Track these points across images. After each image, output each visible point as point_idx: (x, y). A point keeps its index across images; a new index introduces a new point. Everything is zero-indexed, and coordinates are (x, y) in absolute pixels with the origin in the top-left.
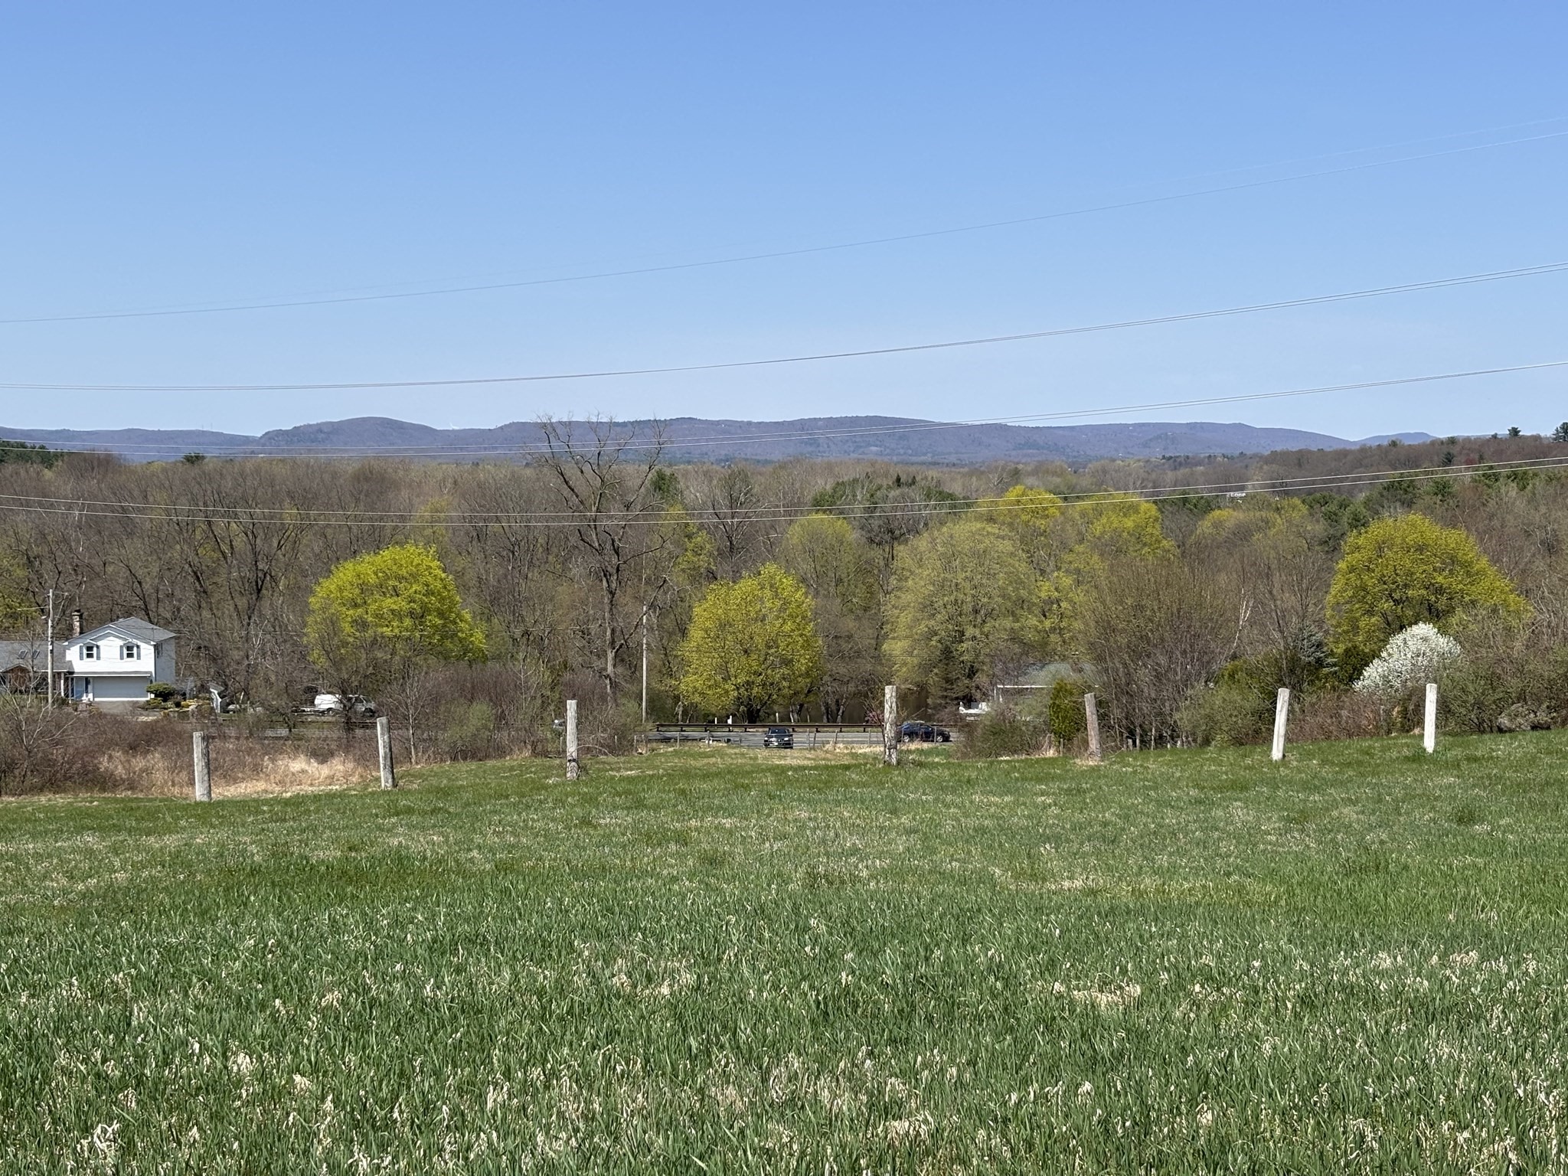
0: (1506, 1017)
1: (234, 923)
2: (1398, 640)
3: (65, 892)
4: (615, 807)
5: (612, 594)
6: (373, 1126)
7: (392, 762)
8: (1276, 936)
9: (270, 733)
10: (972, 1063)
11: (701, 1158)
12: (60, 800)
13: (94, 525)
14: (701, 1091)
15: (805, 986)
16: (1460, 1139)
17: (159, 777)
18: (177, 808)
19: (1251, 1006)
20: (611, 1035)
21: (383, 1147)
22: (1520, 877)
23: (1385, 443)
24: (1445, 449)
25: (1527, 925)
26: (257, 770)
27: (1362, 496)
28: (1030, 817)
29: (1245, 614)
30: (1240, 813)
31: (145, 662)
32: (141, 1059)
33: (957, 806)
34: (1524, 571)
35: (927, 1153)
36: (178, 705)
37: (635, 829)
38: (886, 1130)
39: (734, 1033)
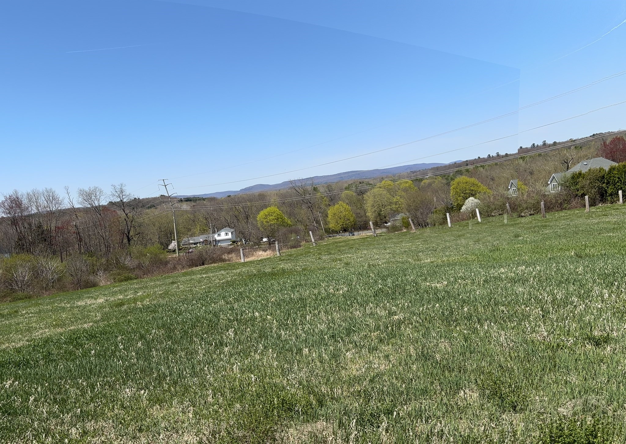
0: (534, 280)
1: (252, 286)
2: (467, 201)
3: (219, 283)
4: (325, 255)
5: (312, 211)
6: (284, 325)
7: (279, 250)
8: (475, 267)
9: (255, 247)
10: (410, 302)
11: (353, 327)
12: (216, 265)
13: (215, 210)
14: (351, 313)
15: (371, 289)
16: (527, 309)
17: (234, 258)
18: (239, 264)
19: (473, 283)
20: (331, 303)
21: (286, 329)
22: (532, 248)
23: (454, 163)
24: (466, 163)
25: (535, 258)
26: (253, 255)
27: (452, 174)
28: (416, 247)
29: (435, 199)
30: (463, 241)
31: (230, 236)
32: (237, 314)
33: (399, 247)
34: (488, 185)
35: (403, 322)
36: (236, 244)
37: (330, 259)
38: (393, 318)
39: (357, 300)
